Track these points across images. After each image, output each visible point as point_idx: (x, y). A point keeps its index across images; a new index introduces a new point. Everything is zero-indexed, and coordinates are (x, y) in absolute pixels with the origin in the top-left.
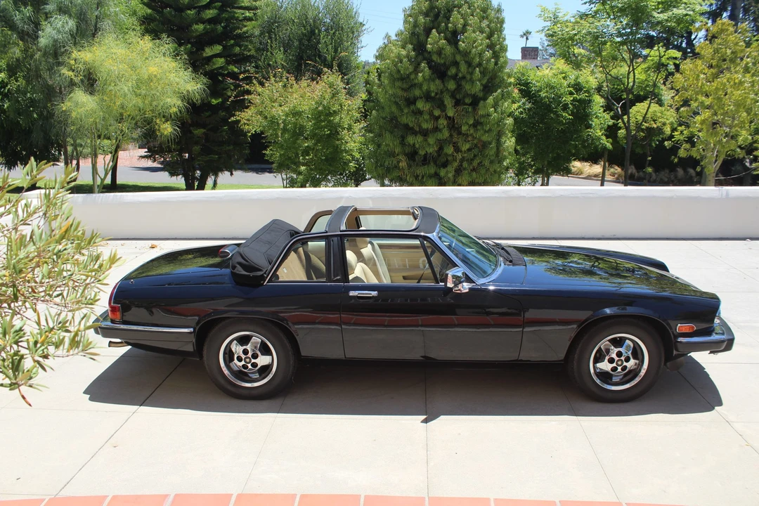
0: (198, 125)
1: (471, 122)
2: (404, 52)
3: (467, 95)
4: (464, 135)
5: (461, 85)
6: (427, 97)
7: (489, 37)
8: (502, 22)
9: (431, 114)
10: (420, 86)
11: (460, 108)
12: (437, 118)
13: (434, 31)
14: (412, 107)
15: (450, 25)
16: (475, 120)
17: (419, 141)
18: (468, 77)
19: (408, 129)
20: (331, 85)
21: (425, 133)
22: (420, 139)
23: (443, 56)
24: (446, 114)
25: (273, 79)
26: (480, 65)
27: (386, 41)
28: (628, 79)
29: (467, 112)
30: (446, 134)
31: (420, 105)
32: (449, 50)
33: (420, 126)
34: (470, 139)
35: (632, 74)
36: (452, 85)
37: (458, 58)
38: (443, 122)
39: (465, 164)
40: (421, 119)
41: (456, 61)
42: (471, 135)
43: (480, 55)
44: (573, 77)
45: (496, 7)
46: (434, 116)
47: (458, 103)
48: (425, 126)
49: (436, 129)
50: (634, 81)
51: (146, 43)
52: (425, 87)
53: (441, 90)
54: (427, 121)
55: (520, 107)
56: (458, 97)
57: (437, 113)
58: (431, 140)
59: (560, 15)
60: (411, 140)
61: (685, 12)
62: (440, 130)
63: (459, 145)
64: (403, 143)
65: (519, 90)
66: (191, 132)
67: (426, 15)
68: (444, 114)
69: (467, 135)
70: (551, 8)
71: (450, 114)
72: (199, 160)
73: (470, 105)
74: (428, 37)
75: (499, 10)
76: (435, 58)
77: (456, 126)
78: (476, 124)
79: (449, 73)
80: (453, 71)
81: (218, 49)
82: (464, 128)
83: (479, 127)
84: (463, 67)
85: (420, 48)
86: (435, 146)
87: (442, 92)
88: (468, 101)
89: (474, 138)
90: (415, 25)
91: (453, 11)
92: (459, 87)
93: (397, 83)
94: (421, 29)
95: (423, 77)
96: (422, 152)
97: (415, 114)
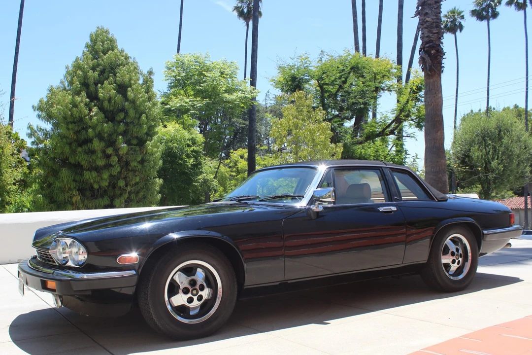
1: (139, 159)
2: (78, 98)
3: (133, 137)
4: (132, 170)
6: (100, 136)
9: (104, 152)
10: (94, 128)
12: (108, 156)
13: (105, 82)
14: (85, 147)
15: (117, 79)
16: (142, 157)
17: (94, 176)
18: (136, 121)
22: (94, 174)
23: (112, 104)
24: (119, 152)
26: (145, 112)
29: (135, 151)
30: (116, 170)
31: (95, 144)
32: (119, 98)
34: (137, 174)
36: (122, 127)
37: (127, 105)
38: (115, 159)
39: (133, 196)
40: (94, 157)
41: (125, 108)
42: (139, 170)
47: (128, 142)
48: (98, 163)
49: (108, 166)
52: (99, 129)
54: (100, 159)
57: (109, 151)
58: (106, 175)
60: (87, 175)
62: (113, 166)
63: (128, 179)
67: (93, 69)
68: (116, 153)
69: (135, 171)
71: (123, 152)
73: (136, 145)
76: (106, 104)
78: (143, 162)
79: (118, 118)
80: (121, 116)
82: (134, 164)
83: (145, 164)
84: (132, 113)
86: (108, 181)
88: (135, 142)
89: (141, 173)
91: (118, 68)
92: (128, 129)
93: (70, 126)
94: (91, 81)
95: (97, 119)
96: (96, 186)
97: (87, 154)
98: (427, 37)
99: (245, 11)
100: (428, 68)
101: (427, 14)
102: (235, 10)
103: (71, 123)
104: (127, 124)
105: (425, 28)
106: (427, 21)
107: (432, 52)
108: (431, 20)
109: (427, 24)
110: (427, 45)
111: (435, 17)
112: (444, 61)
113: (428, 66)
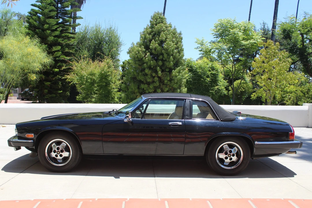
0: (47, 81)
1: (169, 79)
2: (140, 49)
3: (167, 68)
4: (165, 85)
5: (164, 64)
6: (150, 68)
7: (176, 44)
8: (182, 39)
9: (151, 75)
10: (147, 63)
11: (164, 73)
12: (154, 77)
13: (153, 40)
14: (143, 73)
15: (160, 38)
16: (170, 78)
18: (168, 60)
19: (141, 82)
20: (108, 63)
21: (149, 84)
22: (146, 86)
23: (157, 51)
24: (158, 75)
25: (82, 60)
26: (172, 55)
27: (132, 45)
28: (233, 69)
29: (167, 75)
30: (157, 84)
31: (147, 71)
32: (159, 48)
33: (146, 81)
34: (168, 86)
35: (234, 66)
36: (160, 63)
38: (156, 79)
40: (147, 77)
41: (162, 53)
42: (169, 85)
43: (173, 51)
44: (211, 64)
45: (179, 32)
46: (153, 76)
47: (162, 71)
48: (149, 80)
49: (153, 82)
50: (235, 70)
51: (27, 39)
52: (149, 64)
53: (156, 65)
54: (149, 78)
55: (189, 76)
56: (163, 68)
57: (154, 75)
58: (151, 86)
59: (204, 42)
60: (142, 86)
61: (254, 42)
62: (155, 82)
63: (163, 89)
64: (138, 88)
65: (188, 69)
66: (44, 84)
68: (157, 75)
69: (167, 85)
70: (201, 39)
71: (160, 75)
72: (47, 96)
73: (168, 72)
74: (150, 43)
75: (180, 34)
76: (153, 51)
77: (162, 81)
78: (171, 80)
79: (159, 58)
80: (161, 57)
81: (59, 48)
82: (166, 81)
84: (165, 55)
85: (147, 47)
86: (153, 89)
87: (156, 66)
88: (167, 70)
89: (170, 86)
90: (145, 38)
91: (161, 33)
92: (163, 65)
93: (137, 62)
94: (148, 40)
95: (148, 59)
96: (147, 92)
97: (144, 75)
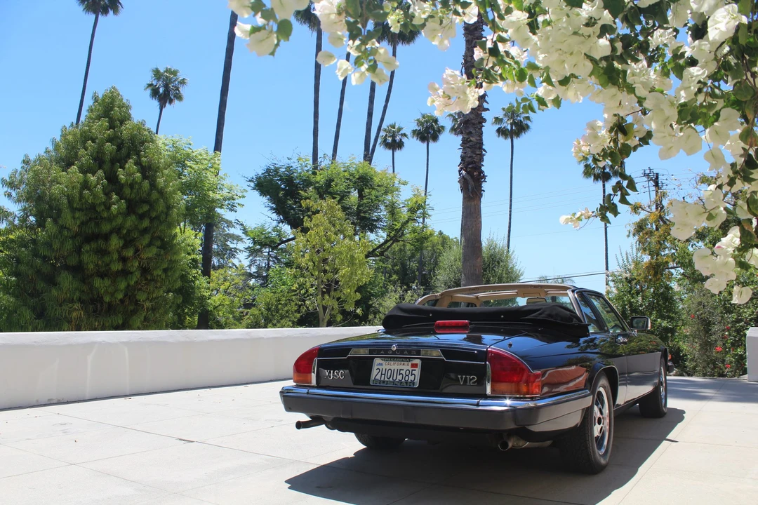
1: (163, 266)
2: (94, 179)
3: (155, 236)
6: (119, 233)
10: (110, 219)
14: (94, 245)
15: (143, 159)
17: (107, 285)
18: (163, 217)
22: (107, 282)
23: (135, 191)
31: (116, 241)
32: (147, 184)
36: (147, 223)
37: (155, 195)
38: (134, 264)
40: (107, 259)
46: (125, 257)
48: (116, 267)
52: (120, 220)
54: (116, 262)
57: (131, 252)
60: (97, 283)
62: (132, 274)
76: (127, 191)
80: (145, 209)
82: (156, 272)
88: (157, 243)
93: (77, 215)
94: (107, 158)
95: (118, 209)
96: (107, 299)
97: (97, 254)
98: (470, 157)
99: (161, 90)
100: (470, 190)
101: (470, 133)
102: (148, 87)
103: (79, 210)
104: (152, 220)
105: (468, 147)
106: (471, 141)
107: (475, 174)
108: (475, 141)
109: (471, 143)
110: (470, 166)
111: (478, 138)
112: (484, 184)
113: (470, 188)
